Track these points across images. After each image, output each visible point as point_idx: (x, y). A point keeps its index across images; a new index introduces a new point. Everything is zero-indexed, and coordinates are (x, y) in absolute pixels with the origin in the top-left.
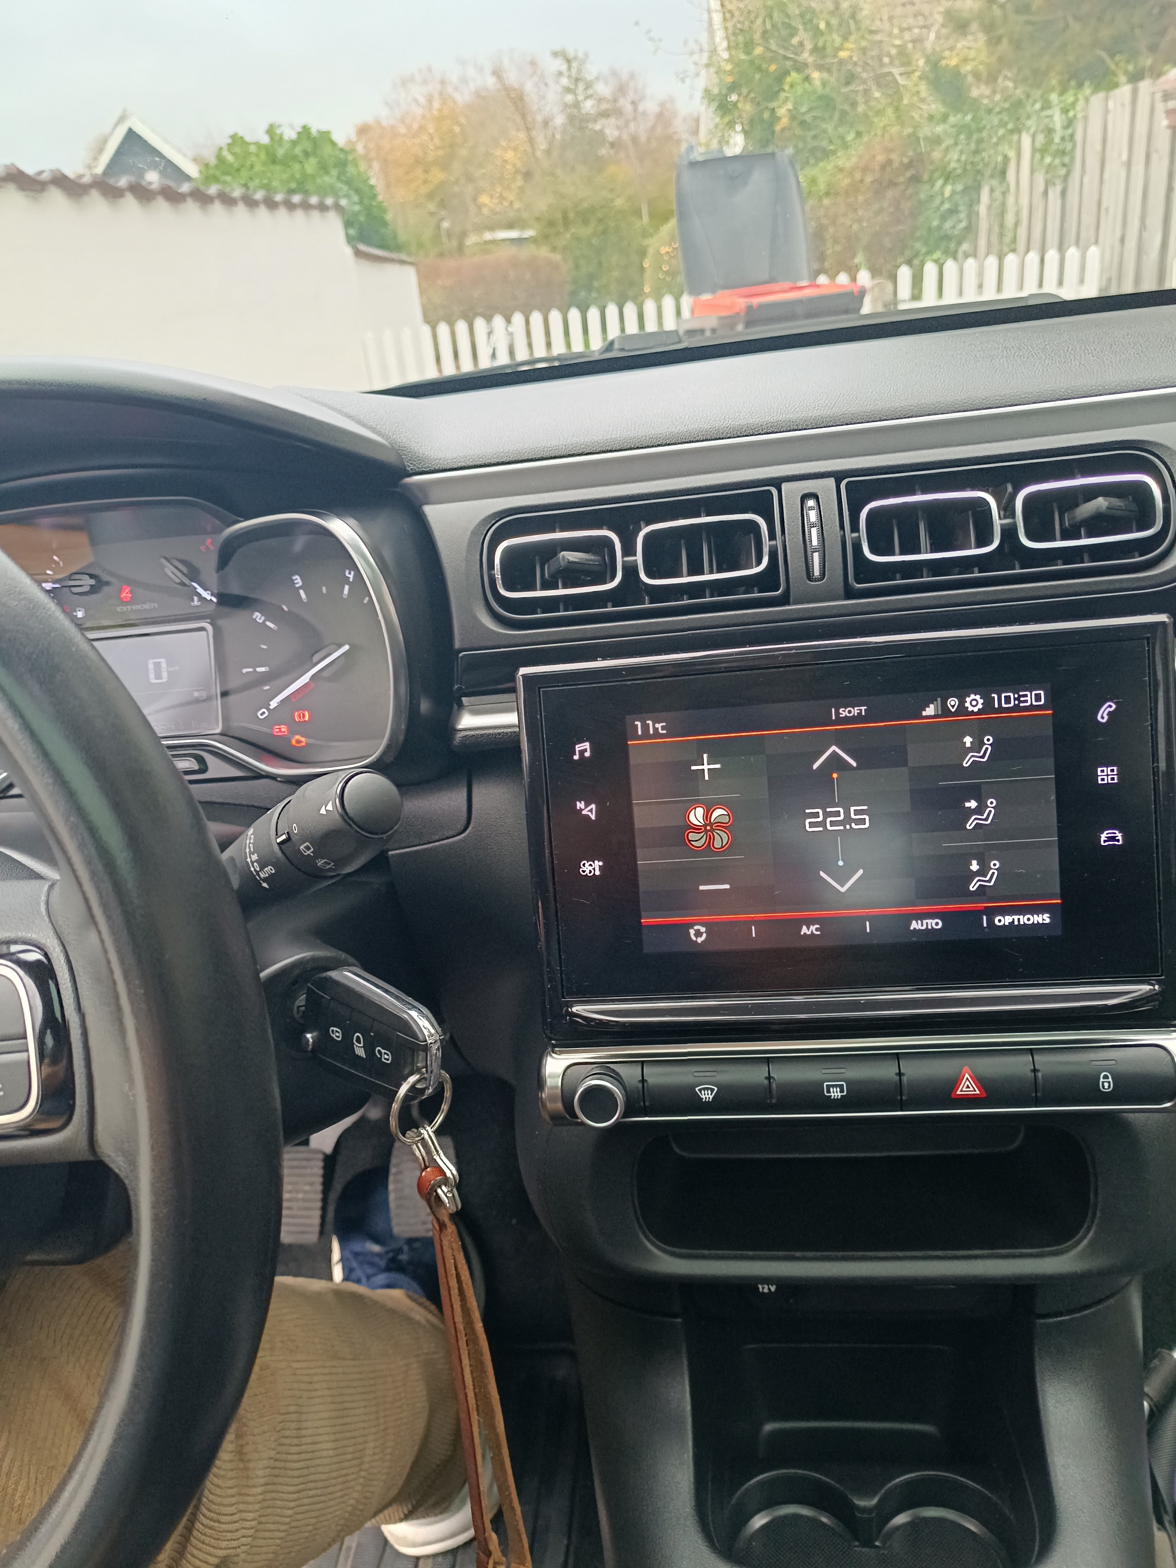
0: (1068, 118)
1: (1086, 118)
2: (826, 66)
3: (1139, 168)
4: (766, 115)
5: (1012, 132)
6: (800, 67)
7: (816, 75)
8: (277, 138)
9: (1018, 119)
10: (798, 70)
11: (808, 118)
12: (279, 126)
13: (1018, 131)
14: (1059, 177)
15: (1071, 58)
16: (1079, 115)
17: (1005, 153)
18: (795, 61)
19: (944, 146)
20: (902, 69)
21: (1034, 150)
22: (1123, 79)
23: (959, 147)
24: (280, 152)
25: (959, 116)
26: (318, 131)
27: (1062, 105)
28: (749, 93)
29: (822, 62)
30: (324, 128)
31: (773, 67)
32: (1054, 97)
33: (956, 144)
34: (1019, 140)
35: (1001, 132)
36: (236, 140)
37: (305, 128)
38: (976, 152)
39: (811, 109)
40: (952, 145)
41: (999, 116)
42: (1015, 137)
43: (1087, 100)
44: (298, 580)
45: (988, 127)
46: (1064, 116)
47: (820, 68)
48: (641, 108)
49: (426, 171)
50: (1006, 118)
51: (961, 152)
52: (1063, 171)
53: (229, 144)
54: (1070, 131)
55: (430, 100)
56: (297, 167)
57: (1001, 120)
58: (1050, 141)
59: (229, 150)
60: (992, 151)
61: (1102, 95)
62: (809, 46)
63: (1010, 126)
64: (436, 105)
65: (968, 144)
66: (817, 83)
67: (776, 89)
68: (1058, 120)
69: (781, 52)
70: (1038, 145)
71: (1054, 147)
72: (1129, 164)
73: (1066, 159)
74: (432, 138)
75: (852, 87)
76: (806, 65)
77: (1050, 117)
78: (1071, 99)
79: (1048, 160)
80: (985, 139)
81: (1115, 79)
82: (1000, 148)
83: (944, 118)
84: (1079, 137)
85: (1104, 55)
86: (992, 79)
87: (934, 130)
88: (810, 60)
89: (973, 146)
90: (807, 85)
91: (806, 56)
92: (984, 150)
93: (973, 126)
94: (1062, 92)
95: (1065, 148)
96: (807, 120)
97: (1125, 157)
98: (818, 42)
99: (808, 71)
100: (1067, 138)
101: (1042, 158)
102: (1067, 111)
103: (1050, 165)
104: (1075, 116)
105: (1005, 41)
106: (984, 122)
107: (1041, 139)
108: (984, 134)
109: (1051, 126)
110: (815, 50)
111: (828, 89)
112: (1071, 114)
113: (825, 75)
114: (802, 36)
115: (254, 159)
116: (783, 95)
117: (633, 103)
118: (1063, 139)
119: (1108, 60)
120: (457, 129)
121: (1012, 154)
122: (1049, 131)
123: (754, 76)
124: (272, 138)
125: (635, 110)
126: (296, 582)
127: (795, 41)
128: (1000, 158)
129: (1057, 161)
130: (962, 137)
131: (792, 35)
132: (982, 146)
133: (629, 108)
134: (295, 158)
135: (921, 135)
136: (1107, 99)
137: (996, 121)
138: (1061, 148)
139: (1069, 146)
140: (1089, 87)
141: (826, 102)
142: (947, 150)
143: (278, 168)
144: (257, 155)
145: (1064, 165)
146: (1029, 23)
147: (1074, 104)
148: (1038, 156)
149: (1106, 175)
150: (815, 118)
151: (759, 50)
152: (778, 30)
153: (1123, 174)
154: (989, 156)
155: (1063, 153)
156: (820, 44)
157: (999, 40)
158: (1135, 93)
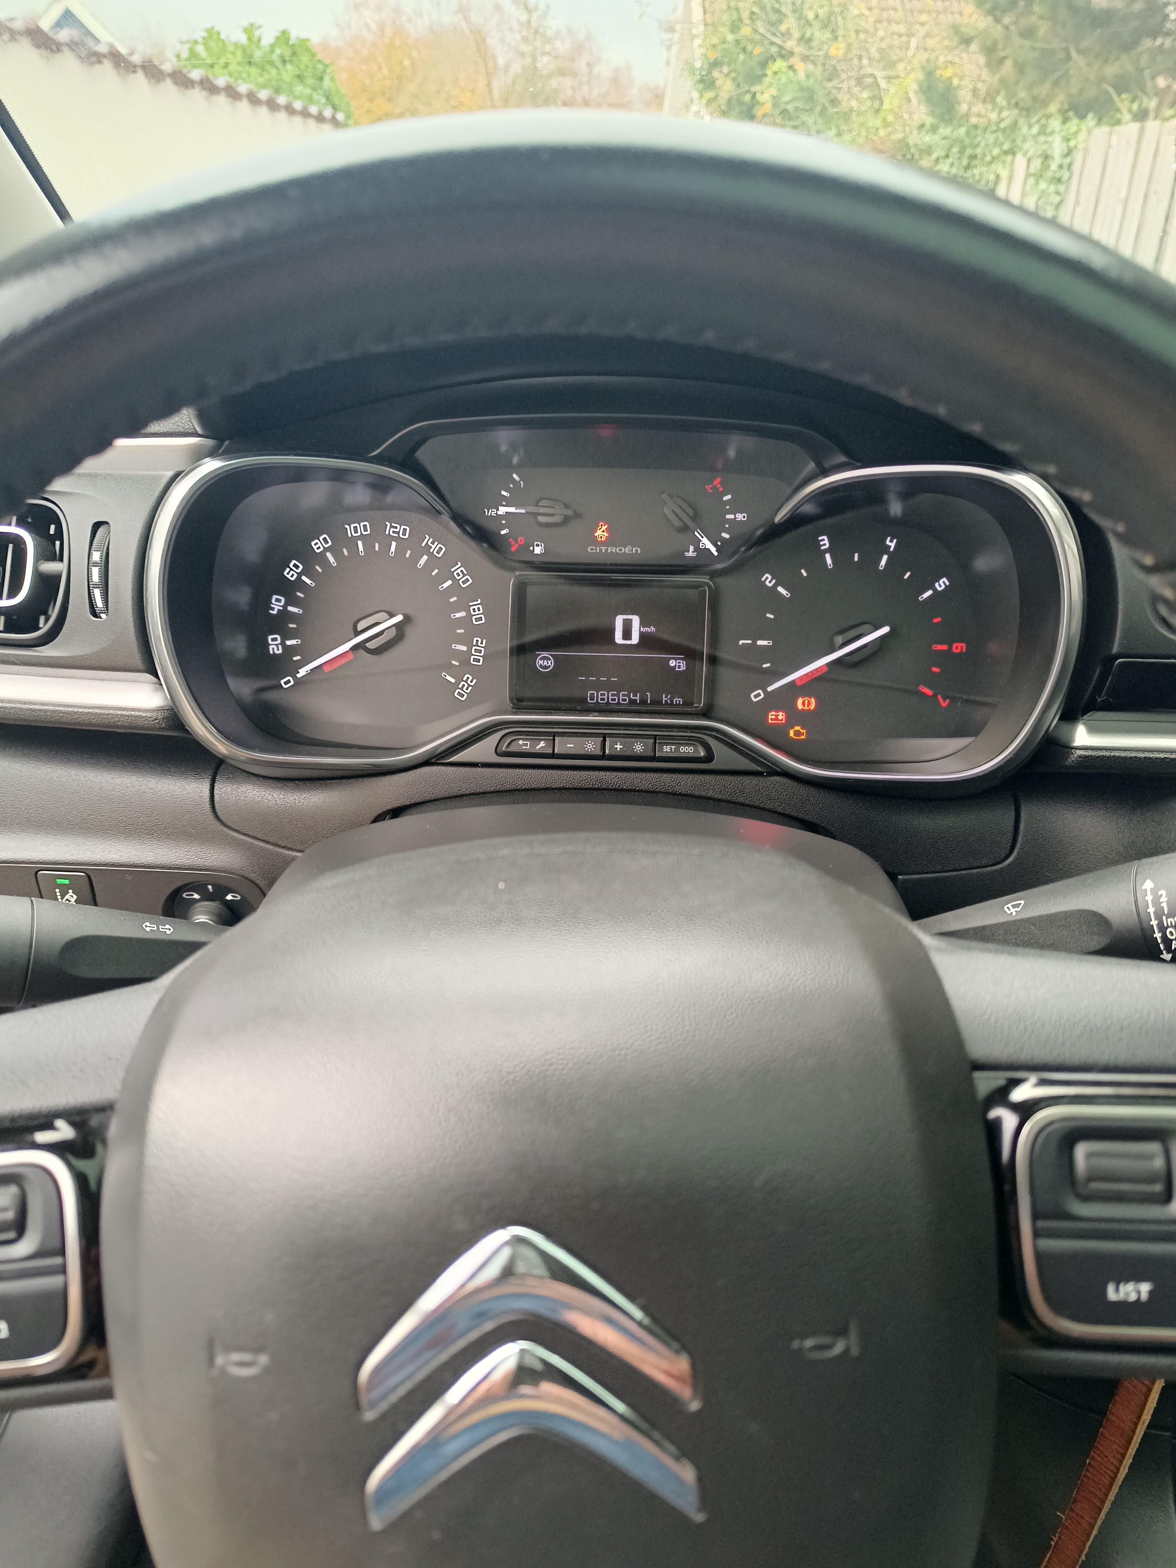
0: (1068, 146)
1: (1086, 150)
2: (811, 58)
3: (1135, 207)
4: (748, 98)
5: (1006, 153)
6: (786, 54)
7: (800, 66)
8: (255, 39)
9: (1014, 141)
10: (782, 57)
11: (790, 107)
12: (259, 27)
13: (1012, 152)
14: (1052, 204)
15: (1074, 90)
16: (1080, 146)
17: (998, 173)
18: (781, 47)
19: (934, 156)
20: (885, 73)
21: (1028, 175)
22: (1127, 116)
23: (950, 160)
24: (258, 54)
25: (949, 130)
26: (297, 38)
27: (1064, 133)
28: (730, 72)
29: (807, 53)
30: (303, 35)
31: (758, 50)
32: (1055, 124)
33: (947, 156)
34: (1012, 163)
35: (996, 151)
36: (212, 34)
37: (284, 33)
38: (967, 168)
39: (794, 99)
40: (942, 158)
41: (994, 135)
42: (1009, 158)
43: (1089, 132)
44: (825, 542)
45: (983, 144)
46: (1064, 145)
47: (805, 58)
48: (596, 70)
49: (371, 100)
50: (1001, 138)
51: (952, 165)
52: (1057, 199)
53: (204, 38)
54: (1068, 160)
55: (382, 27)
56: (274, 72)
57: (996, 140)
58: (1045, 167)
59: (205, 44)
60: (984, 169)
61: (1105, 129)
62: (796, 34)
63: (1006, 147)
64: (388, 31)
65: (960, 158)
66: (801, 75)
67: (760, 73)
68: (1057, 148)
69: (768, 35)
70: (1032, 170)
71: (1049, 174)
72: (1126, 201)
73: (1061, 188)
74: (380, 68)
75: (835, 83)
76: (791, 54)
77: (1050, 144)
78: (1073, 129)
79: (1043, 185)
80: (979, 156)
81: (1118, 116)
82: (993, 167)
83: (934, 129)
84: (1076, 168)
85: (1111, 90)
86: (989, 98)
87: (924, 139)
88: (798, 50)
89: (965, 162)
90: (791, 74)
91: (790, 44)
92: (976, 167)
93: (967, 142)
94: (1065, 120)
95: (1061, 177)
96: (790, 110)
97: (1123, 194)
98: (805, 33)
99: (792, 61)
100: (1065, 167)
101: (1037, 183)
102: (1068, 140)
103: (1043, 191)
104: (1076, 147)
105: (1009, 63)
106: (979, 139)
107: (1037, 163)
108: (979, 151)
109: (1049, 152)
110: (802, 39)
111: (812, 81)
112: (1072, 143)
113: (811, 67)
114: (790, 23)
115: (230, 56)
116: (767, 80)
117: (589, 64)
118: (1061, 167)
119: (1115, 96)
120: (407, 62)
121: (1004, 173)
122: (1046, 157)
123: (738, 56)
124: (249, 39)
125: (590, 73)
126: (822, 543)
127: (783, 28)
128: (992, 177)
129: (1052, 188)
130: (955, 150)
131: (780, 22)
132: (974, 162)
133: (584, 68)
134: (271, 63)
135: (911, 142)
136: (1111, 134)
137: (991, 138)
138: (1057, 176)
139: (1065, 175)
140: (1092, 119)
141: (809, 95)
142: (937, 160)
143: (253, 70)
144: (233, 53)
145: (1058, 193)
146: (1033, 48)
147: (1076, 134)
148: (1032, 180)
149: (1100, 210)
150: (796, 108)
151: (746, 31)
152: (767, 14)
153: (1120, 210)
154: (981, 174)
155: (1059, 180)
156: (808, 35)
157: (1002, 60)
158: (1142, 131)
